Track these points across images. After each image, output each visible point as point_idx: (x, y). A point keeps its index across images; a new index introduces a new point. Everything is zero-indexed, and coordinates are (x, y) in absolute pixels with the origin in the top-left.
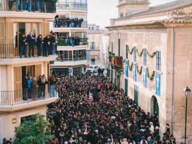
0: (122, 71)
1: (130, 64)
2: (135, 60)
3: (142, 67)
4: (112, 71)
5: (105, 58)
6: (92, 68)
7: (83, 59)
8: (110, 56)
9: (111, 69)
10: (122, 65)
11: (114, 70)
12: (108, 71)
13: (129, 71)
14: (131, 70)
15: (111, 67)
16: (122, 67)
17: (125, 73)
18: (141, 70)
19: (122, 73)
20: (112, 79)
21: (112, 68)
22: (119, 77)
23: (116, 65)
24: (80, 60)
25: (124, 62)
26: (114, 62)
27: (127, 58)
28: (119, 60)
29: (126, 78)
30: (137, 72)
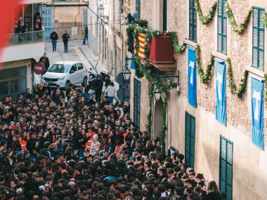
0: (175, 86)
1: (205, 62)
2: (222, 48)
3: (247, 73)
4: (137, 84)
5: (110, 32)
6: (60, 69)
7: (29, 40)
8: (130, 32)
9: (133, 75)
10: (174, 62)
11: (144, 81)
12: (124, 83)
13: (200, 86)
14: (207, 81)
15: (133, 71)
16: (173, 72)
17: (185, 91)
18: (245, 81)
19: (172, 91)
20: (137, 112)
21: (139, 75)
22: (161, 106)
23: (154, 63)
24: (20, 41)
25: (182, 52)
26: (147, 53)
27: (193, 36)
28: (165, 46)
29: (191, 110)
30: (228, 89)
